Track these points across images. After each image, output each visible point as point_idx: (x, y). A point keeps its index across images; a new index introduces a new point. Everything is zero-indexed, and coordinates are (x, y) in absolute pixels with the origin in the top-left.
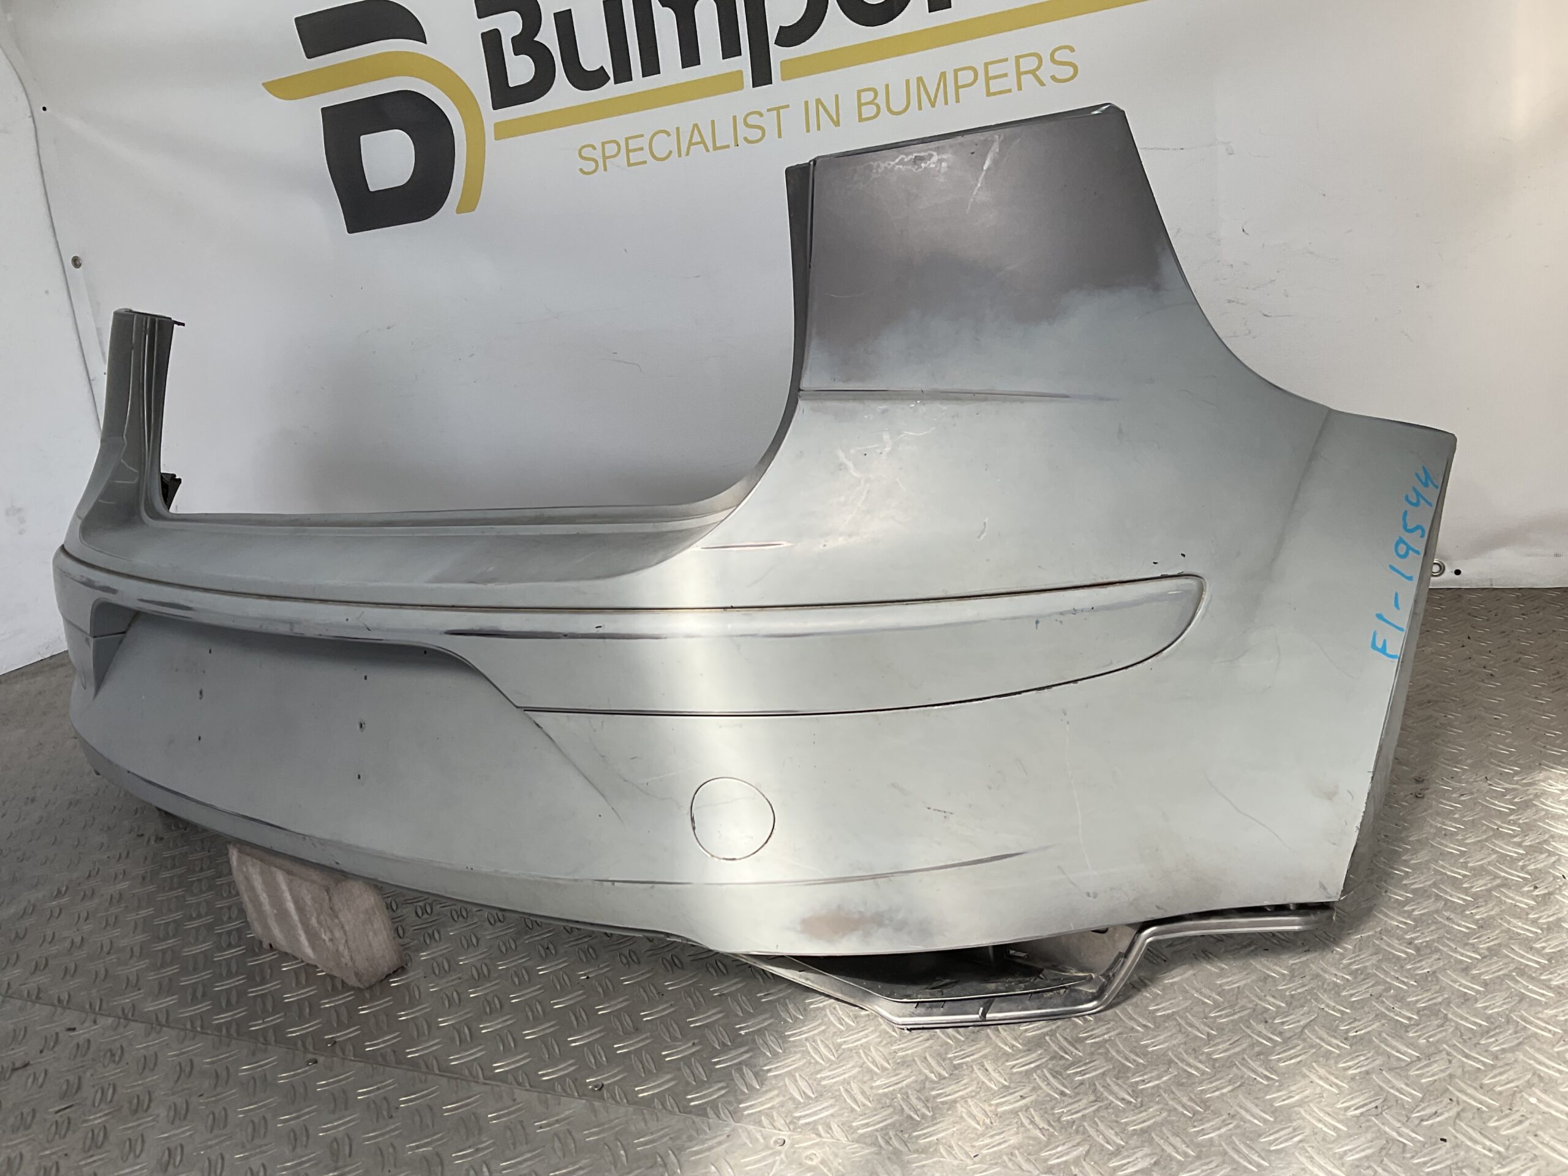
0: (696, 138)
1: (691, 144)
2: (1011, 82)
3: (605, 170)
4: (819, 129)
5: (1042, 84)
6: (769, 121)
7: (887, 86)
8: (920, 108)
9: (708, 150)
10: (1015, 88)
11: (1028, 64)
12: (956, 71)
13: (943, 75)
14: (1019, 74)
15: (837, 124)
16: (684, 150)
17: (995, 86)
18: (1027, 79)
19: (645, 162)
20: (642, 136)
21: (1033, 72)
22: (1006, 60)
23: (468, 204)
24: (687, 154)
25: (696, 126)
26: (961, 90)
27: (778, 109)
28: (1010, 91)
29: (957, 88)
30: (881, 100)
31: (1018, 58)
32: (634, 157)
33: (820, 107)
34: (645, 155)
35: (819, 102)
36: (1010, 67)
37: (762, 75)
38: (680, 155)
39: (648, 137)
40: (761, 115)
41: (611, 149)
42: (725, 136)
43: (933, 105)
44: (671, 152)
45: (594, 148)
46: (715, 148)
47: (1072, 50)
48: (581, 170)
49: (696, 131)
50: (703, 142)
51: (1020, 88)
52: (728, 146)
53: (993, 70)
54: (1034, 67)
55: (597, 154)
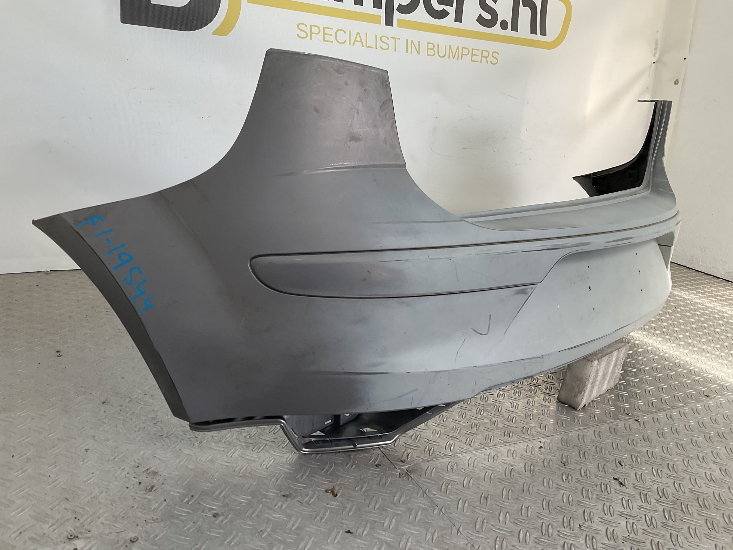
0: (358, 39)
1: (355, 41)
2: (478, 59)
3: (311, 39)
4: (411, 53)
5: (487, 63)
6: (391, 42)
7: (438, 45)
8: (449, 58)
9: (363, 46)
11: (485, 54)
12: (463, 48)
13: (458, 48)
14: (482, 57)
15: (418, 53)
16: (352, 42)
17: (474, 58)
18: (484, 59)
19: (332, 42)
20: (332, 29)
21: (486, 57)
22: (479, 50)
23: (222, 31)
24: (353, 45)
25: (358, 33)
26: (463, 56)
27: (395, 39)
28: (478, 62)
29: (462, 54)
30: (436, 49)
31: (482, 51)
32: (327, 38)
33: (412, 44)
34: (333, 38)
35: (412, 41)
36: (479, 53)
37: (389, 21)
38: (350, 44)
39: (335, 30)
40: (388, 39)
41: (315, 30)
42: (371, 42)
43: (454, 58)
44: (345, 41)
45: (306, 26)
46: (367, 46)
47: (498, 54)
48: (298, 35)
49: (358, 36)
50: (361, 41)
51: (481, 62)
52: (372, 47)
53: (475, 52)
54: (487, 56)
55: (308, 30)
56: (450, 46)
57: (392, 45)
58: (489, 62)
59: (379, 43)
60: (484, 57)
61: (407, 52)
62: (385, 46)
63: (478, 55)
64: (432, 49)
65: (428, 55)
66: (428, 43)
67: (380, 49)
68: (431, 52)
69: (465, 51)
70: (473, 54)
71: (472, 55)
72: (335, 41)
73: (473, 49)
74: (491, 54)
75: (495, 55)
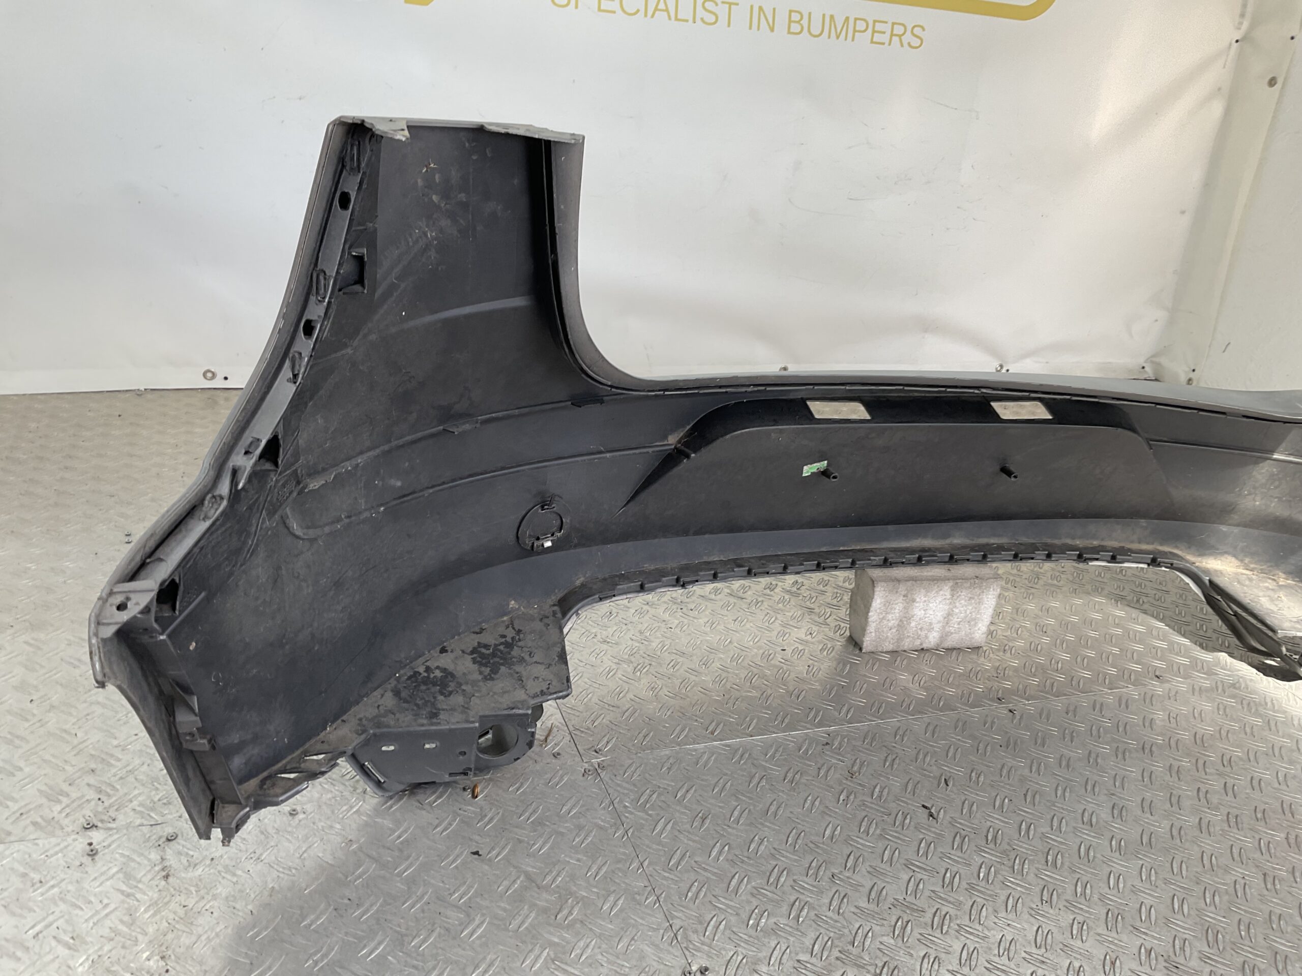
0: (662, 6)
1: (656, 9)
2: (885, 38)
3: (576, 7)
4: (758, 29)
5: (902, 45)
6: (722, 11)
7: (810, 14)
8: (829, 37)
9: (670, 18)
10: (887, 42)
11: (899, 30)
12: (856, 19)
13: (847, 19)
14: (892, 35)
15: (772, 30)
16: (650, 13)
17: (877, 38)
18: (896, 39)
19: (614, 12)
21: (900, 36)
22: (886, 22)
24: (652, 16)
26: (856, 34)
27: (730, 4)
28: (883, 44)
29: (855, 31)
30: (805, 22)
31: (893, 24)
32: (606, 5)
33: (762, 14)
34: (616, 6)
35: (761, 8)
36: (887, 28)
38: (646, 15)
40: (717, 5)
42: (685, 11)
43: (838, 37)
44: (638, 11)
46: (677, 19)
47: (924, 30)
48: (554, 2)
50: (667, 10)
51: (890, 44)
52: (687, 21)
53: (879, 27)
54: (901, 33)
56: (832, 17)
57: (723, 19)
58: (905, 44)
59: (700, 12)
60: (896, 35)
61: (750, 28)
62: (712, 19)
63: (884, 33)
64: (798, 22)
65: (789, 33)
66: (791, 11)
67: (702, 23)
68: (795, 28)
69: (861, 26)
70: (876, 29)
71: (874, 32)
72: (619, 11)
73: (875, 22)
74: (909, 28)
75: (917, 31)
